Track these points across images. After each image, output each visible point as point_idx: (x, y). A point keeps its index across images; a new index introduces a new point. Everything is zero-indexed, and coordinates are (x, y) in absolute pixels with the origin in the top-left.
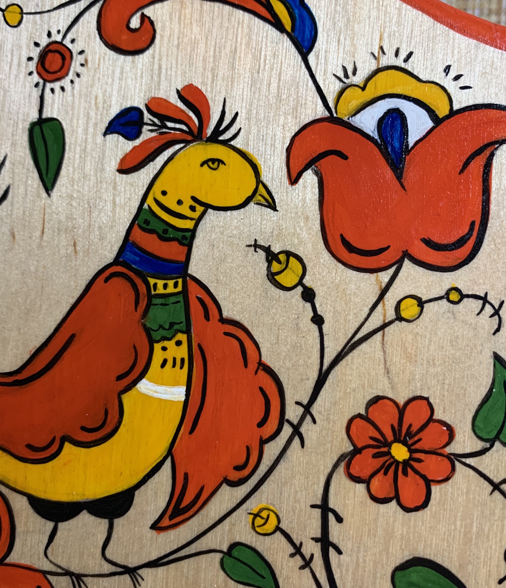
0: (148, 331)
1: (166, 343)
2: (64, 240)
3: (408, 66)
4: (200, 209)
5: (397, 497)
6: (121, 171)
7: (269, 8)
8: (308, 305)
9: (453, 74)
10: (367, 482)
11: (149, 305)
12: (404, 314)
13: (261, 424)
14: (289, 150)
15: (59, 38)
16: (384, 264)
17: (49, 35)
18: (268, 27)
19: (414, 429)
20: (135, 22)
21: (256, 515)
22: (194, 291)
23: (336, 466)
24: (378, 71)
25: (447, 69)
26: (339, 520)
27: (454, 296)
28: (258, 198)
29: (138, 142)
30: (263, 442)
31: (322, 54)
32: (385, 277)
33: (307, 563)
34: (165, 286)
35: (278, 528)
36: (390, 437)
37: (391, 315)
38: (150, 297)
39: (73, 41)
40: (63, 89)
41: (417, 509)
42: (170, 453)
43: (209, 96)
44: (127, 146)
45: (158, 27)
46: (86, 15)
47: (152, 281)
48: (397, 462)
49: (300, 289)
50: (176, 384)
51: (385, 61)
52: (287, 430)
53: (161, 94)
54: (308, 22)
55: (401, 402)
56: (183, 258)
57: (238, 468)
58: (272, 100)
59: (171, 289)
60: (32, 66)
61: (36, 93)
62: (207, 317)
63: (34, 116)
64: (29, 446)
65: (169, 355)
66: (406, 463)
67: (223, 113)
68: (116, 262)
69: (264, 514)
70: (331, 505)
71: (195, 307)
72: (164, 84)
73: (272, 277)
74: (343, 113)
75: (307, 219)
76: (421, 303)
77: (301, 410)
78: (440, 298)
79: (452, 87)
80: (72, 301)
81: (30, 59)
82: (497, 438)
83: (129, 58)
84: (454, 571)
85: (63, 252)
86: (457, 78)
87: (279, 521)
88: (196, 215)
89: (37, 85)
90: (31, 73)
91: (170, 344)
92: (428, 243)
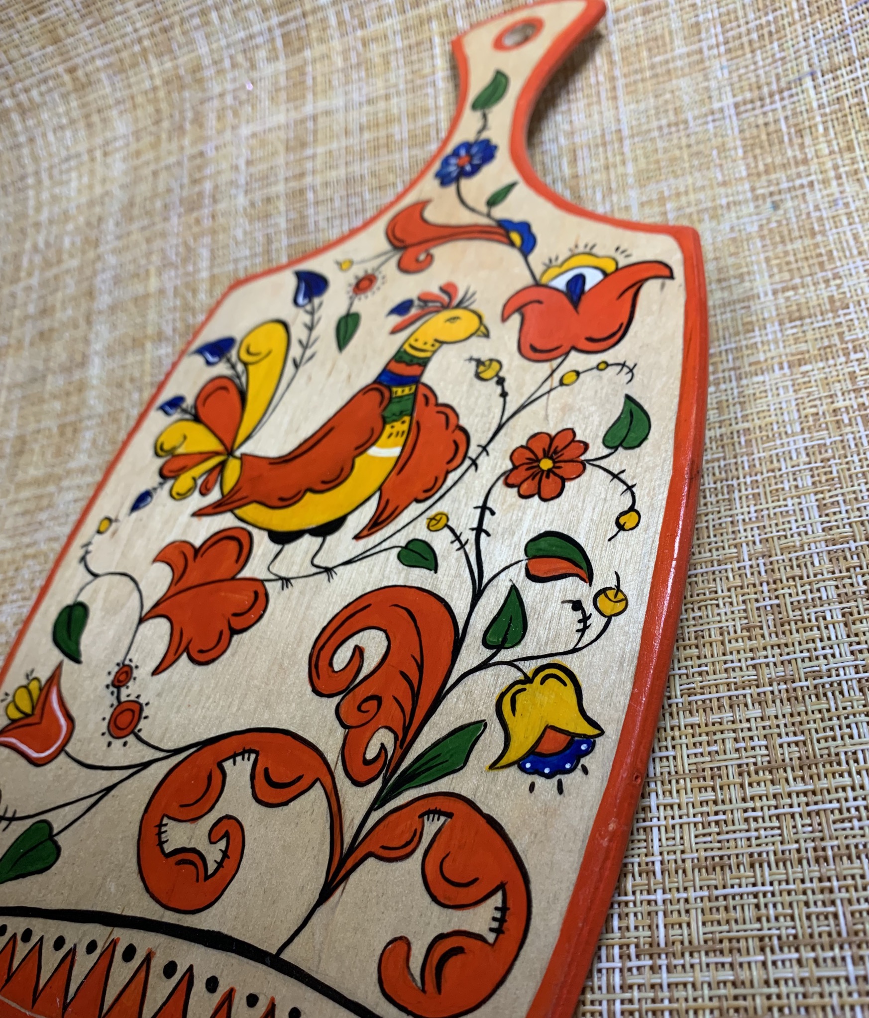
0: (384, 419)
1: (395, 424)
2: (343, 376)
3: (592, 251)
4: (438, 345)
5: (539, 493)
6: (392, 333)
7: (509, 237)
8: (500, 387)
9: (621, 250)
10: (519, 486)
11: (389, 404)
12: (565, 382)
14: (505, 305)
16: (557, 355)
18: (507, 247)
19: (560, 448)
20: (422, 257)
21: (433, 519)
22: (422, 391)
23: (498, 479)
24: (572, 256)
25: (618, 249)
27: (602, 366)
28: (478, 333)
29: (407, 316)
30: (448, 472)
31: (537, 253)
32: (556, 362)
33: (462, 546)
34: (403, 391)
35: (447, 526)
36: (540, 454)
37: (557, 383)
38: (391, 399)
40: (366, 296)
41: (553, 499)
42: (380, 489)
47: (395, 389)
48: (543, 471)
49: (496, 379)
51: (577, 251)
54: (531, 240)
55: (553, 434)
56: (419, 374)
57: (426, 491)
59: (406, 392)
61: (349, 302)
62: (427, 404)
63: (344, 314)
64: (280, 498)
65: (395, 430)
66: (550, 471)
67: (467, 293)
68: (375, 382)
69: (438, 518)
70: (489, 505)
71: (421, 400)
73: (478, 374)
74: (544, 281)
76: (578, 374)
77: (480, 449)
78: (591, 369)
79: (619, 257)
82: (620, 445)
83: (414, 275)
84: (574, 537)
85: (340, 382)
86: (624, 252)
87: (448, 520)
88: (435, 349)
89: (351, 298)
91: (398, 424)
92: (589, 339)
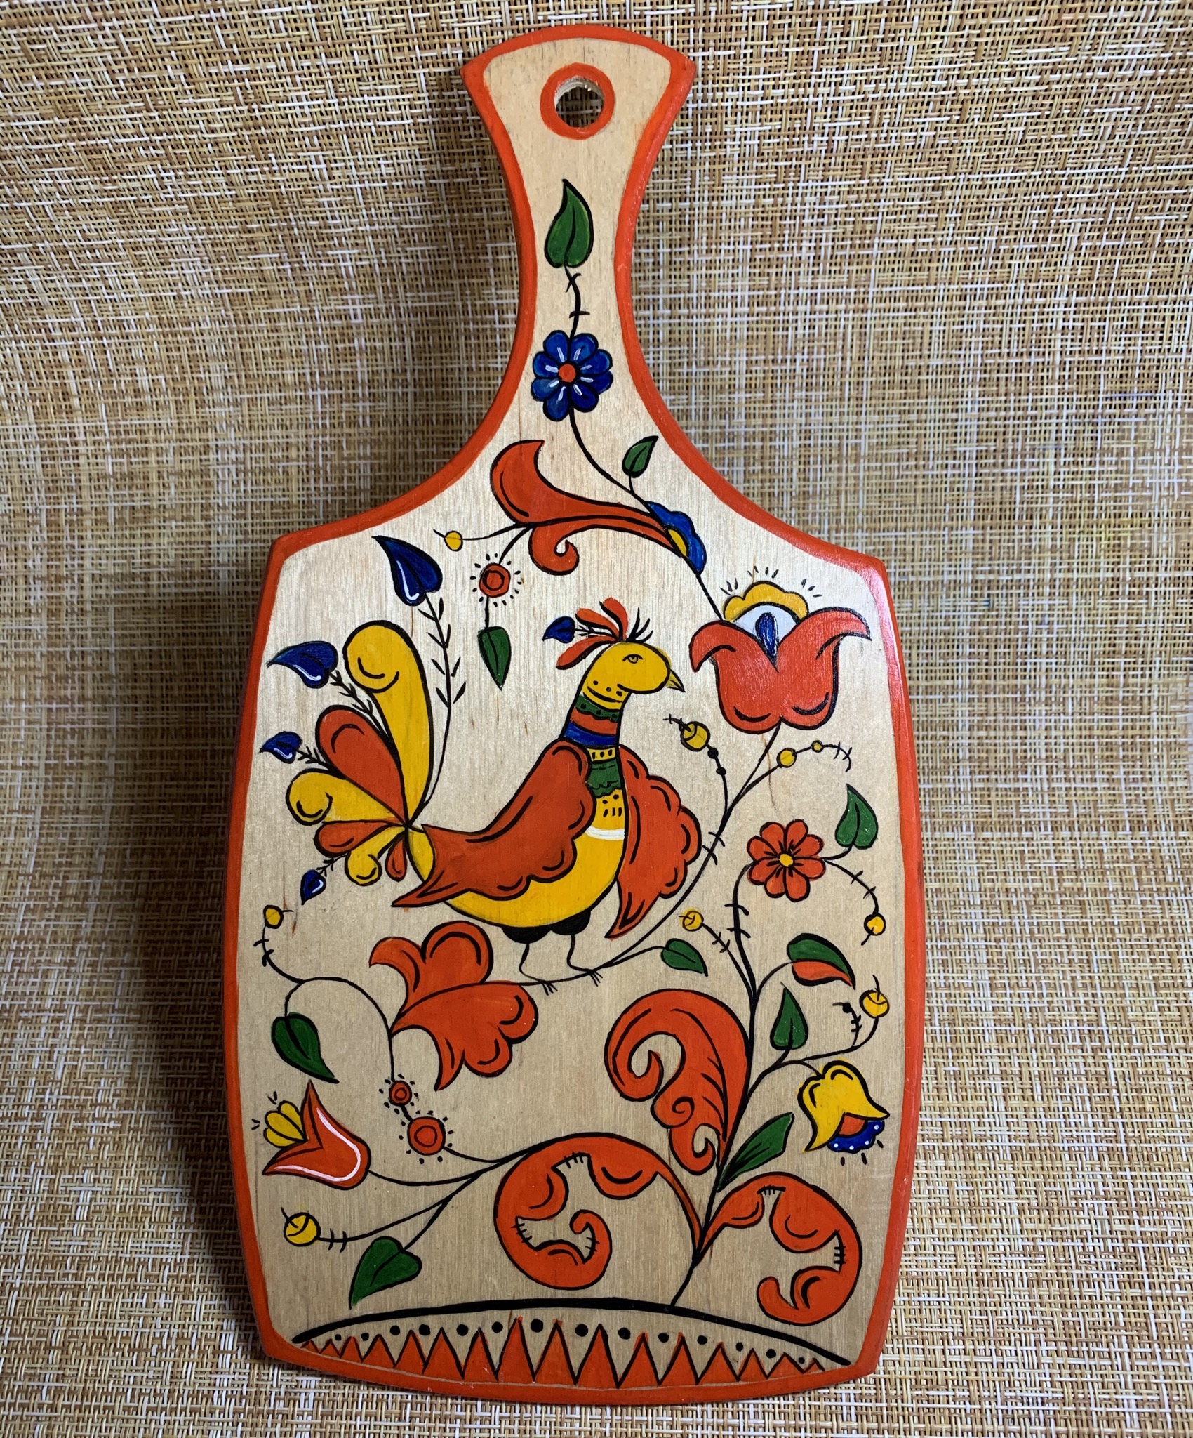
0: (591, 789)
1: (606, 798)
2: (518, 724)
3: (775, 581)
4: (625, 694)
5: (786, 892)
6: (559, 667)
7: (669, 537)
8: (713, 761)
9: (808, 586)
10: (764, 884)
11: (590, 770)
12: (783, 762)
13: (684, 851)
14: (691, 646)
15: (497, 561)
16: (766, 727)
17: (488, 557)
18: (668, 552)
19: (795, 843)
20: (561, 548)
21: (685, 917)
22: (625, 757)
23: (741, 875)
24: (754, 585)
25: (804, 583)
26: (747, 913)
27: (817, 747)
28: (669, 683)
29: (571, 644)
30: (686, 864)
31: (711, 573)
32: (768, 736)
33: (725, 948)
34: (602, 754)
35: (702, 925)
36: (778, 850)
37: (775, 763)
38: (590, 763)
39: (509, 563)
40: (504, 603)
41: (801, 899)
42: (616, 879)
43: (625, 606)
44: (563, 647)
45: (580, 552)
46: (519, 541)
47: (591, 751)
48: (785, 868)
49: (706, 749)
50: (617, 828)
51: (758, 578)
52: (704, 853)
53: (588, 606)
54: (698, 548)
55: (785, 825)
56: (614, 733)
57: (669, 885)
58: (676, 609)
59: (606, 757)
60: (476, 583)
61: (481, 606)
62: (637, 775)
63: (482, 626)
64: (501, 888)
65: (609, 807)
66: (791, 868)
67: (638, 620)
68: (561, 738)
69: (691, 916)
70: (740, 903)
71: (627, 769)
72: (589, 598)
73: (684, 742)
74: (729, 617)
75: (708, 697)
76: (795, 754)
77: (713, 838)
78: (808, 749)
79: (807, 595)
80: (528, 771)
81: (473, 578)
82: (853, 843)
83: (559, 578)
84: (830, 940)
85: (516, 733)
86: (811, 589)
87: (702, 918)
88: (622, 698)
89: (481, 600)
90: (475, 590)
91: (609, 798)
92: (797, 710)
